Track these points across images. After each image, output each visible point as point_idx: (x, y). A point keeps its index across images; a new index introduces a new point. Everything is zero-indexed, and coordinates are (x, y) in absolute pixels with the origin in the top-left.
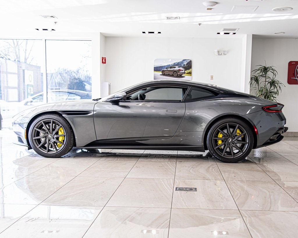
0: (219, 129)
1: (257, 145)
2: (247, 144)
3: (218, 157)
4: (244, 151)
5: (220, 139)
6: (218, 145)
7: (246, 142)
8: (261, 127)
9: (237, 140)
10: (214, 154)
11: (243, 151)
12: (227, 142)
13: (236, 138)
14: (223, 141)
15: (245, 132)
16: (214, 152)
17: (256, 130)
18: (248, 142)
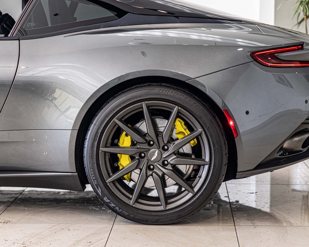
0: (120, 120)
1: (239, 170)
2: (206, 167)
3: (117, 208)
4: (196, 189)
5: (125, 151)
6: (121, 168)
7: (204, 160)
8: (247, 113)
9: (174, 153)
10: (105, 199)
11: (192, 188)
12: (145, 161)
13: (172, 148)
14: (132, 158)
15: (200, 130)
16: (106, 192)
17: (231, 123)
18: (207, 159)
